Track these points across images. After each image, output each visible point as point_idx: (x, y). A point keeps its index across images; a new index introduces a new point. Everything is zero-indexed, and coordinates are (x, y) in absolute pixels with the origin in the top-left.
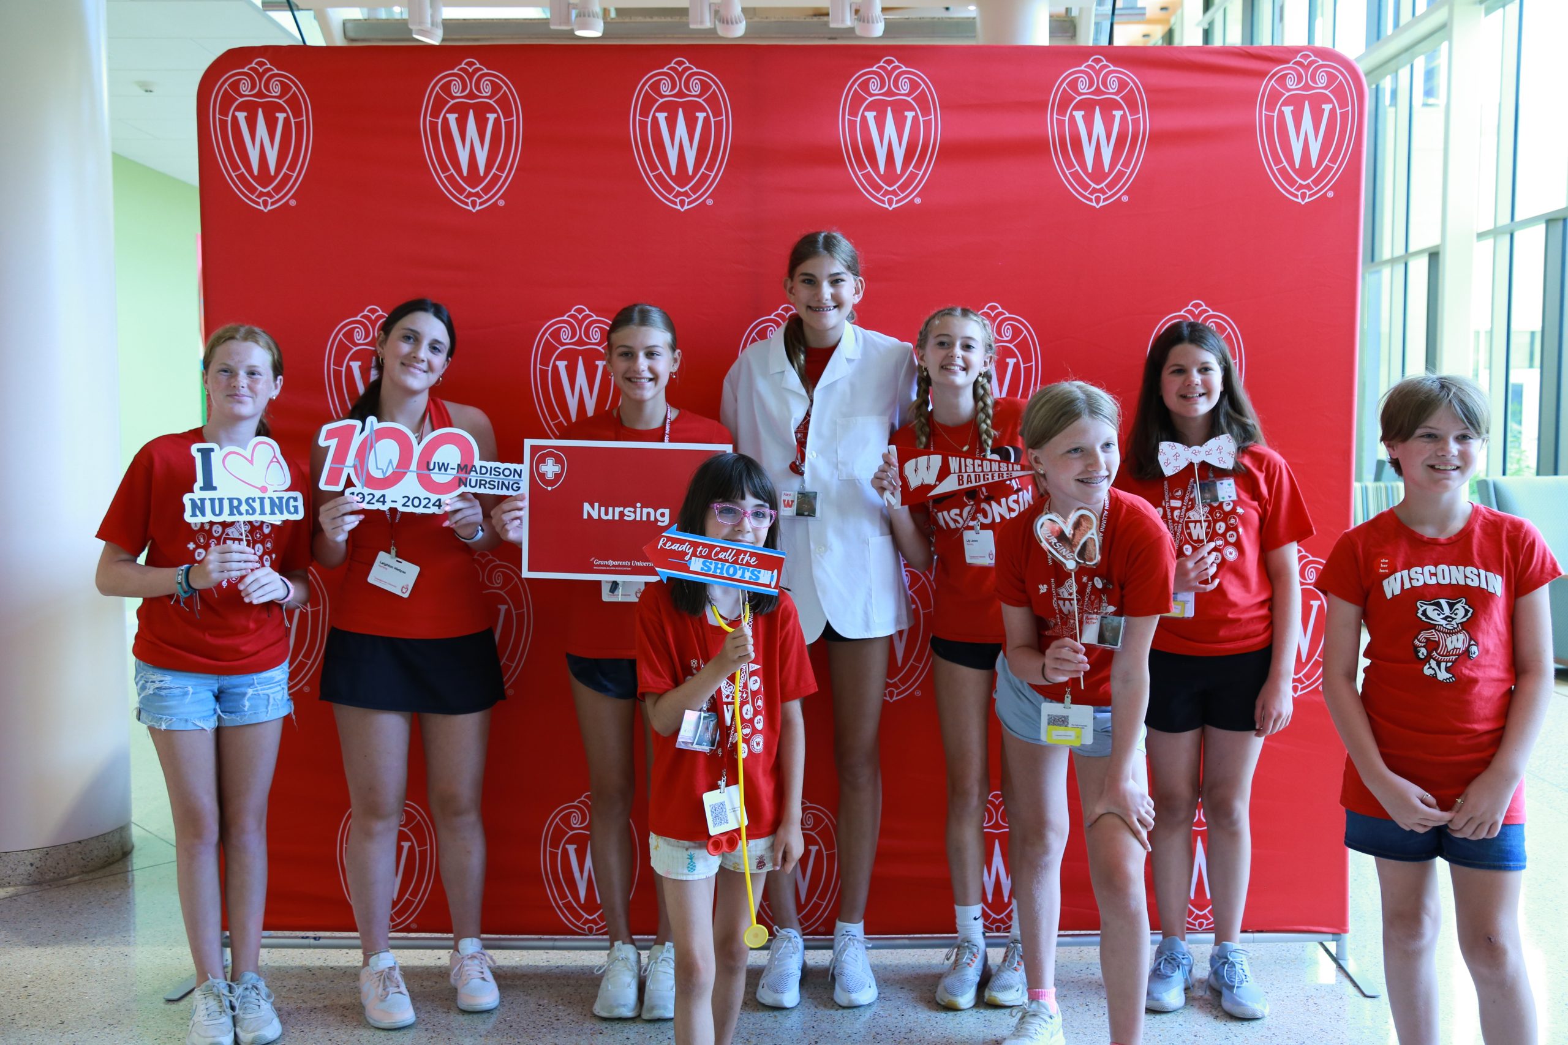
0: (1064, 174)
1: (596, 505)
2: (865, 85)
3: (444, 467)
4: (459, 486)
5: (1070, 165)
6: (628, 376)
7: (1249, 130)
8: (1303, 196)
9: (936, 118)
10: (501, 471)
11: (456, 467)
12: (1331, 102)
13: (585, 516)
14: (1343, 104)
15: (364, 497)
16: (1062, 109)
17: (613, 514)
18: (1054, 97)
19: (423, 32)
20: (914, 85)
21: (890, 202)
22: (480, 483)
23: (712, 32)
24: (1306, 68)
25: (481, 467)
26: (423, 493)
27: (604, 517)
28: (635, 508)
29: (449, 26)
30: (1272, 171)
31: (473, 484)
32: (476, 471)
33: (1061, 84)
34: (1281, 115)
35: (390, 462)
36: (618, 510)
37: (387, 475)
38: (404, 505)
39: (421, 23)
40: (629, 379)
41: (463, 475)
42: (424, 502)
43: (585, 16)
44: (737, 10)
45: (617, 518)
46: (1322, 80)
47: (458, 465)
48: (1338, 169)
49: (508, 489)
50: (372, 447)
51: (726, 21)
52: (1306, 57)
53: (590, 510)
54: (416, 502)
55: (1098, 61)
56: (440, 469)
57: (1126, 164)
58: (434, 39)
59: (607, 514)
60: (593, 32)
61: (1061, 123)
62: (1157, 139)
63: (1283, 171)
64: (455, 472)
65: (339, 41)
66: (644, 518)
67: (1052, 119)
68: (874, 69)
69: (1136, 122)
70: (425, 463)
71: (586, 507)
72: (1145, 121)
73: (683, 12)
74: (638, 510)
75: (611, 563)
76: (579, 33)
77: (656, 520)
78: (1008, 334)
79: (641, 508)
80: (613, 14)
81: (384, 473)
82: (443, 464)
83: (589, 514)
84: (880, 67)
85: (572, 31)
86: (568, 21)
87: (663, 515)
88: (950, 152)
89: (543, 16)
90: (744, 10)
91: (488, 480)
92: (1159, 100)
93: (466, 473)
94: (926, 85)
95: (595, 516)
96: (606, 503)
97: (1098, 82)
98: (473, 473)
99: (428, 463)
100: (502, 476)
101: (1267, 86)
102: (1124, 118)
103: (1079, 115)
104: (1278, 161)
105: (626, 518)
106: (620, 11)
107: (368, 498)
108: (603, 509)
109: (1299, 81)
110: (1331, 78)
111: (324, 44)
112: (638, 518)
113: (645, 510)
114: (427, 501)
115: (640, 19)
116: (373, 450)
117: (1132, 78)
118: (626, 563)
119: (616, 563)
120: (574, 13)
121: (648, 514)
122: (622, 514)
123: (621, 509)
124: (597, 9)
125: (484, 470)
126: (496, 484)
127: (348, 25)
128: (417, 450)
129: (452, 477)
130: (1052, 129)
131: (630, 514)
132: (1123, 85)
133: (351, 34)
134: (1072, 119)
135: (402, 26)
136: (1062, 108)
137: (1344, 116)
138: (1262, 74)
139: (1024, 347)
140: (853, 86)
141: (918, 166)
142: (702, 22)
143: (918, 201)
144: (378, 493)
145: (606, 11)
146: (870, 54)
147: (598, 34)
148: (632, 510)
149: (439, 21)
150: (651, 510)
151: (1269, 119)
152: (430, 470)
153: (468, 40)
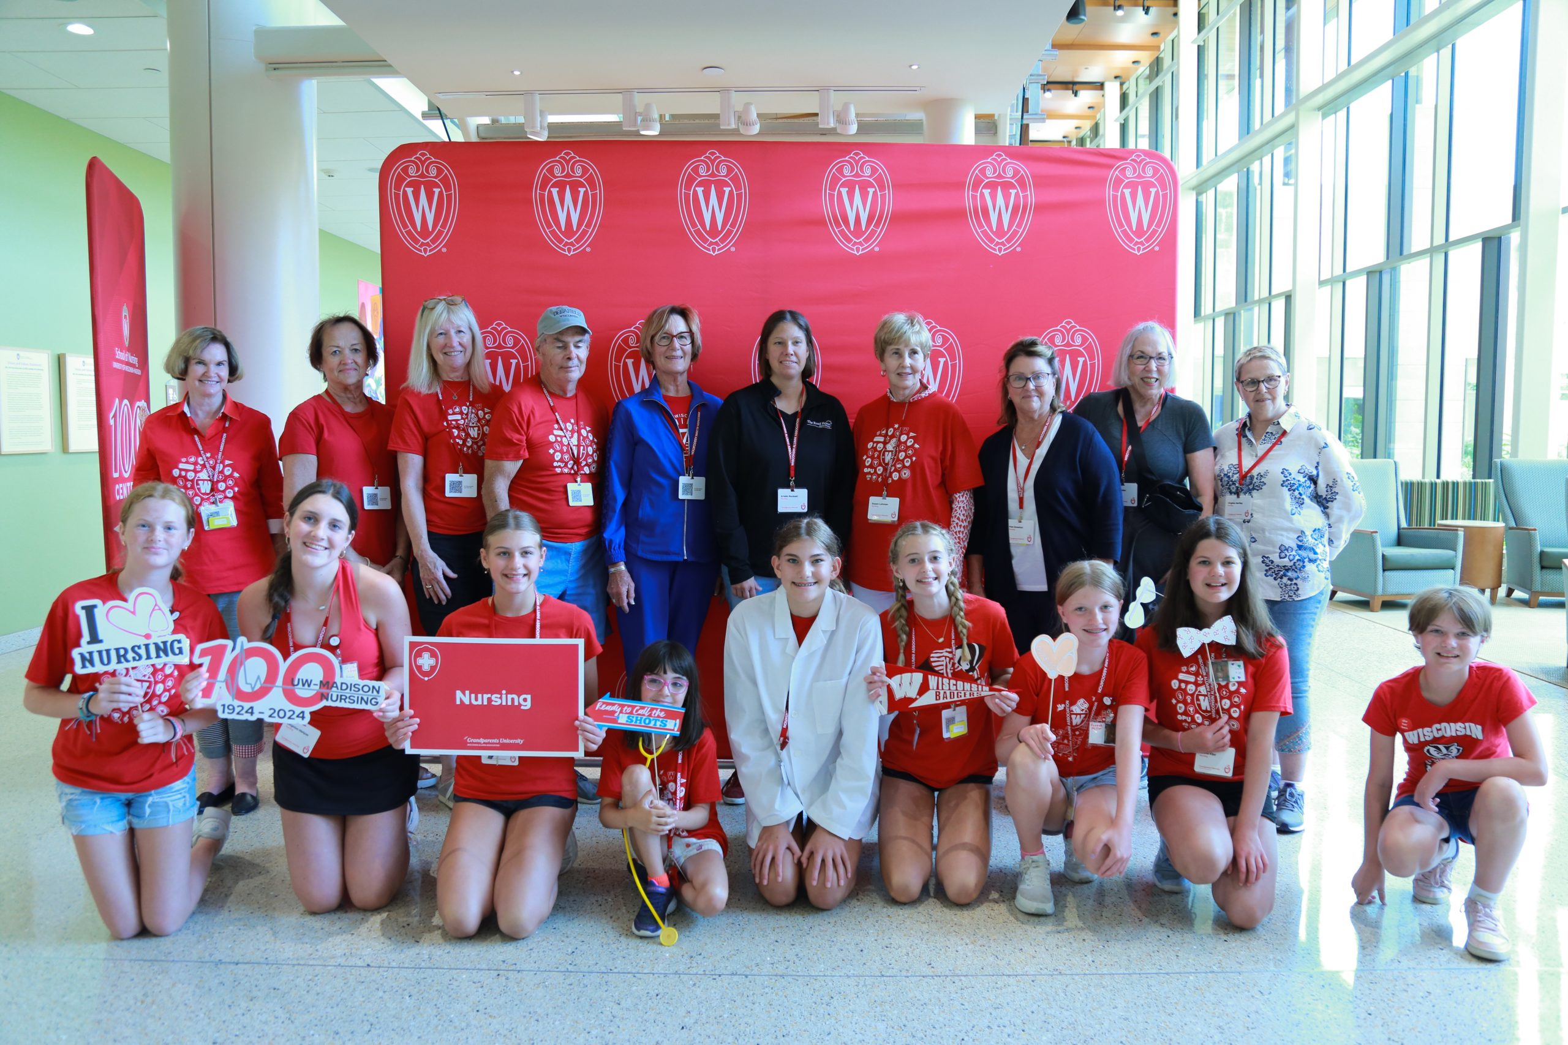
0: (977, 232)
1: (467, 692)
2: (840, 170)
3: (307, 683)
4: (321, 700)
5: (981, 226)
6: (505, 572)
7: (1101, 203)
8: (1139, 249)
9: (889, 193)
10: (360, 687)
11: (319, 683)
12: (1156, 187)
13: (458, 702)
14: (1164, 188)
15: (234, 709)
16: (975, 189)
17: (482, 699)
18: (970, 179)
19: (535, 133)
20: (874, 170)
21: (858, 250)
22: (341, 698)
23: (736, 132)
24: (1139, 163)
25: (342, 684)
26: (288, 706)
27: (474, 702)
28: (501, 694)
29: (552, 127)
30: (1117, 232)
31: (334, 698)
32: (337, 687)
33: (974, 171)
34: (1123, 195)
35: (259, 678)
36: (486, 696)
37: (256, 689)
38: (270, 716)
39: (533, 127)
40: (506, 576)
41: (324, 691)
42: (289, 714)
43: (647, 121)
44: (754, 116)
45: (485, 703)
46: (1150, 172)
47: (321, 682)
48: (1161, 231)
49: (366, 703)
50: (242, 664)
51: (747, 124)
52: (1139, 156)
53: (462, 697)
54: (282, 714)
55: (999, 156)
56: (304, 685)
57: (1019, 226)
58: (543, 137)
59: (476, 699)
60: (652, 132)
61: (974, 198)
62: (1040, 208)
63: (1124, 232)
64: (317, 687)
65: (474, 139)
66: (510, 703)
67: (968, 194)
68: (847, 158)
69: (1025, 197)
70: (290, 679)
71: (459, 694)
72: (1031, 196)
73: (716, 116)
74: (504, 696)
75: (482, 741)
76: (642, 133)
77: (520, 705)
78: (940, 341)
79: (507, 694)
80: (667, 118)
81: (253, 688)
82: (307, 681)
83: (461, 700)
84: (851, 158)
85: (638, 131)
86: (635, 124)
87: (525, 700)
88: (899, 219)
89: (618, 120)
90: (759, 115)
91: (348, 695)
92: (1040, 182)
93: (328, 688)
94: (883, 170)
95: (467, 702)
96: (475, 691)
97: (1000, 170)
98: (334, 689)
99: (293, 680)
100: (361, 692)
101: (1114, 174)
102: (1017, 194)
103: (987, 192)
104: (1121, 226)
105: (493, 703)
106: (673, 116)
107: (237, 710)
108: (473, 696)
109: (1135, 172)
110: (1156, 171)
111: (463, 140)
112: (504, 703)
113: (510, 696)
114: (291, 713)
115: (686, 121)
116: (243, 668)
117: (1024, 169)
118: (496, 741)
119: (487, 741)
120: (639, 119)
121: (513, 700)
122: (489, 700)
123: (489, 695)
124: (656, 116)
125: (344, 687)
126: (356, 699)
127: (480, 128)
128: (283, 666)
129: (315, 692)
130: (968, 203)
131: (496, 700)
132: (1016, 172)
133: (483, 135)
134: (982, 195)
135: (521, 127)
136: (976, 187)
137: (1165, 196)
138: (1111, 167)
139: (950, 350)
140: (832, 170)
141: (877, 225)
142: (729, 125)
143: (877, 249)
144: (247, 705)
145: (661, 117)
146: (845, 148)
147: (657, 133)
148: (499, 696)
149: (546, 125)
150: (515, 696)
151: (1115, 197)
152: (294, 685)
153: (564, 137)
